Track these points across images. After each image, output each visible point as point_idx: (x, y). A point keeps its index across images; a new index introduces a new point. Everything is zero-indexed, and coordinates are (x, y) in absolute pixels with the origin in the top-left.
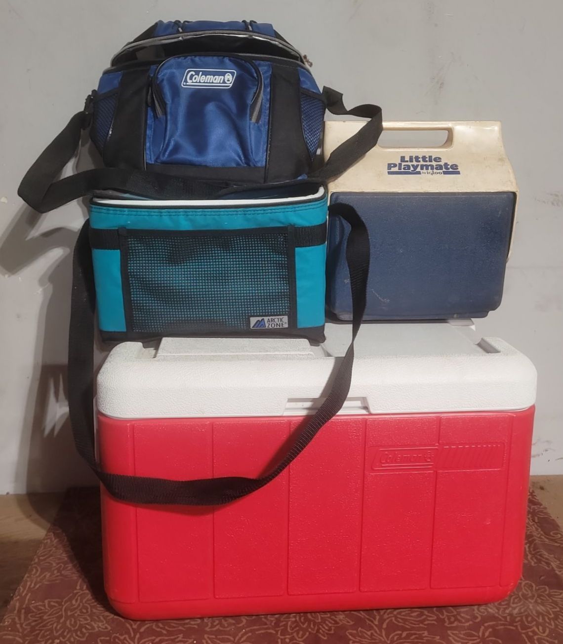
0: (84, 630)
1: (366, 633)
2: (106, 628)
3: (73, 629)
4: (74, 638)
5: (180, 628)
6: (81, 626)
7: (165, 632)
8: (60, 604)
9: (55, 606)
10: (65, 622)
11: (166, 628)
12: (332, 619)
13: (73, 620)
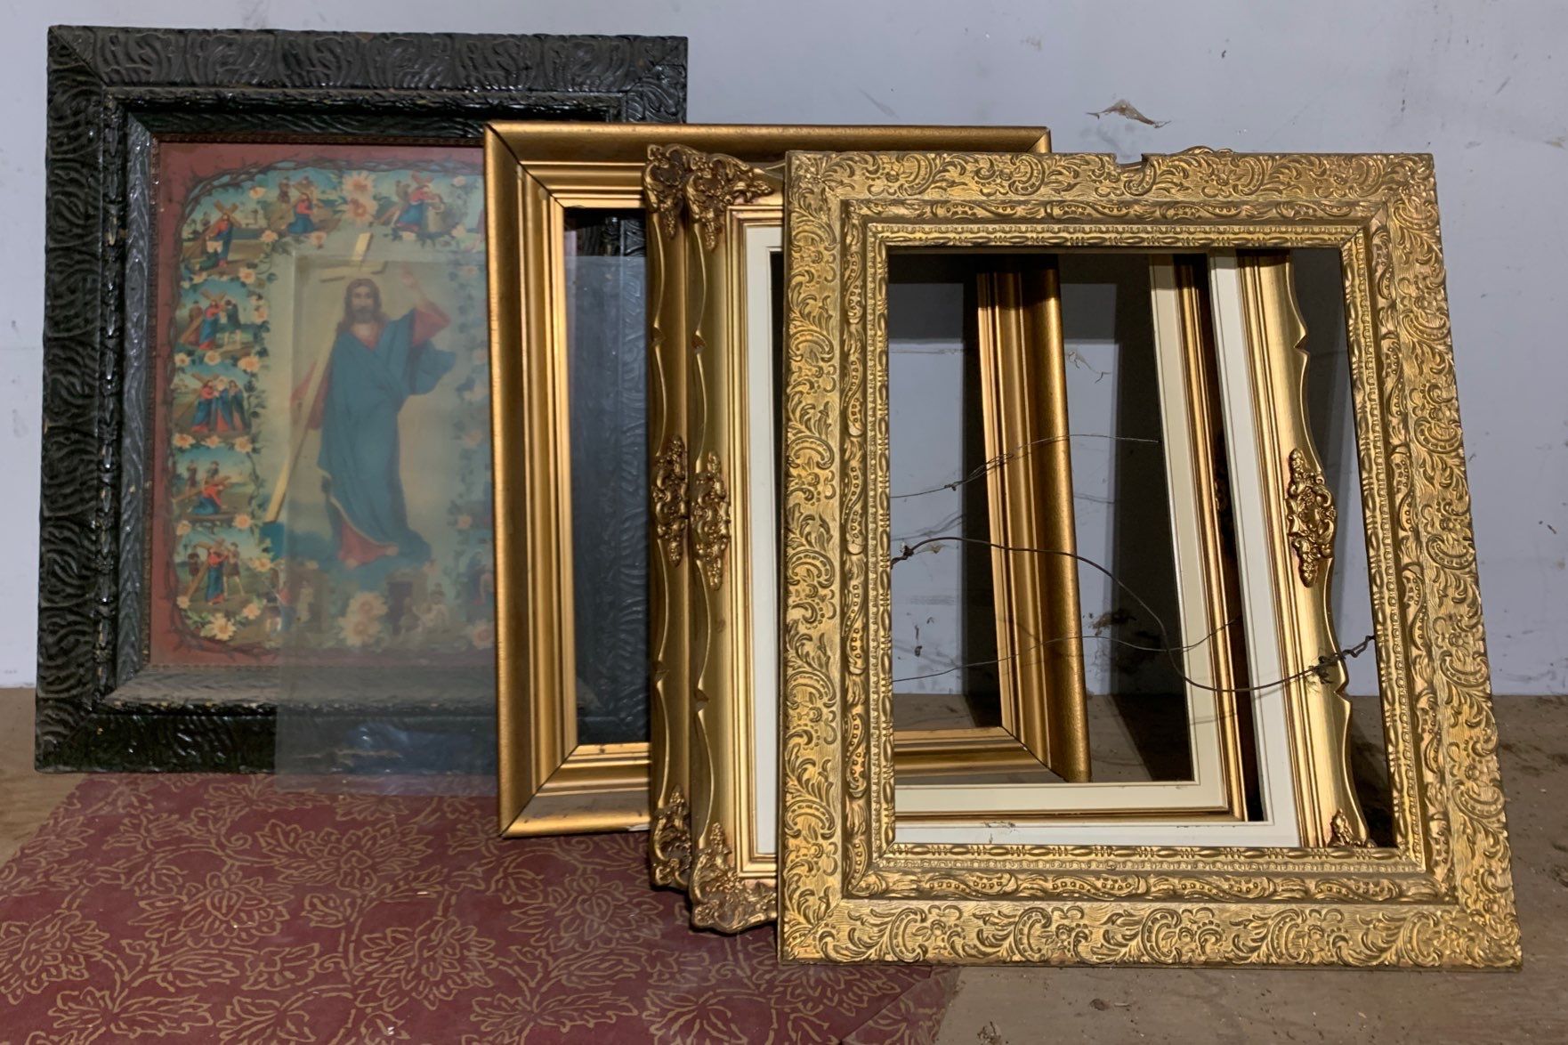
0: (44, 976)
1: (506, 1002)
2: (82, 975)
3: (27, 973)
4: (23, 989)
5: (201, 983)
6: (45, 969)
7: (172, 990)
8: (24, 929)
9: (16, 934)
10: (19, 961)
11: (178, 982)
12: (461, 977)
13: (34, 957)
